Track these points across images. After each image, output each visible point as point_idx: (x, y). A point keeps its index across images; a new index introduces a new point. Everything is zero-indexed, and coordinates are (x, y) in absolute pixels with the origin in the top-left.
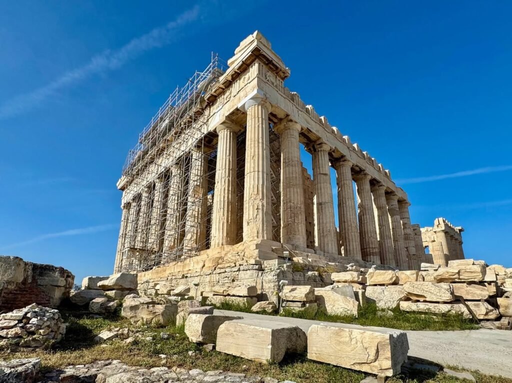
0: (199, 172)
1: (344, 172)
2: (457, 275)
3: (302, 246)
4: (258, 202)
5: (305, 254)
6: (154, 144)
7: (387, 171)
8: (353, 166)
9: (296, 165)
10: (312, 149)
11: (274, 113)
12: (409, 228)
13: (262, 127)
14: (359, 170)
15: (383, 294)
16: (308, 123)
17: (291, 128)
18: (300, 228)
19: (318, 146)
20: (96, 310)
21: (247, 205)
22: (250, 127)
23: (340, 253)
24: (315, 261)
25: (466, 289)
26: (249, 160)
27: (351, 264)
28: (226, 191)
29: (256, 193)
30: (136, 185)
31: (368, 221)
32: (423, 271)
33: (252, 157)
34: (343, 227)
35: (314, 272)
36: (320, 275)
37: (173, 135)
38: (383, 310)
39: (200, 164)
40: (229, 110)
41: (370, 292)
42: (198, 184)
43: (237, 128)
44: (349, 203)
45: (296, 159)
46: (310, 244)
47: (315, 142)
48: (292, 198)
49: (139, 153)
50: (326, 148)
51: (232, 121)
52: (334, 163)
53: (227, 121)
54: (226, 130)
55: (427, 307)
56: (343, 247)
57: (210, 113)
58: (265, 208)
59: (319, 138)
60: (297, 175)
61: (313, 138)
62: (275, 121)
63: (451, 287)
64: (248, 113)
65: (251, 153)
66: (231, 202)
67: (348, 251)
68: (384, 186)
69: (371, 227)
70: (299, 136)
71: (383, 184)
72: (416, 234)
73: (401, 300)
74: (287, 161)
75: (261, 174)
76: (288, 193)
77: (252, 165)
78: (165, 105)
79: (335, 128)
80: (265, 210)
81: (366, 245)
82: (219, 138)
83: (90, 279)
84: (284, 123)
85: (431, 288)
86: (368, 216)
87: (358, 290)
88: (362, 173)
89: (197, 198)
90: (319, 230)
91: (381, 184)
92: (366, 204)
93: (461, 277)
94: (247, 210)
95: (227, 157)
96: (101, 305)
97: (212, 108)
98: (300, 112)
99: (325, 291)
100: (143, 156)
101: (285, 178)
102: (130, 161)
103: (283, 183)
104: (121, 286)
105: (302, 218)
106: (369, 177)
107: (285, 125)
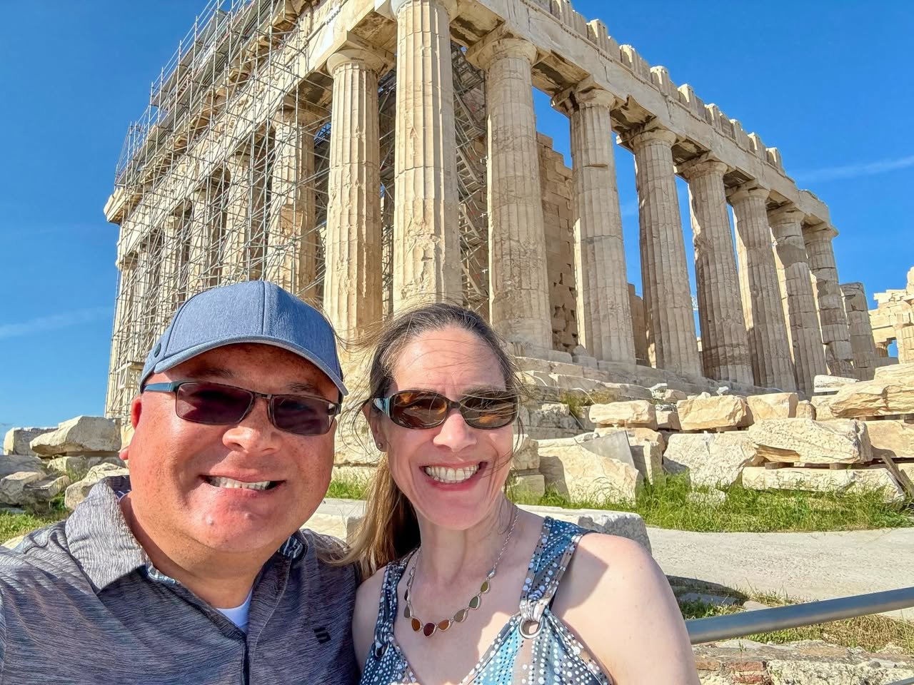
0: (293, 172)
1: (654, 158)
2: (881, 400)
3: (540, 344)
4: (424, 242)
5: (545, 363)
6: (184, 107)
7: (772, 150)
8: (677, 141)
9: (525, 147)
10: (569, 105)
11: (466, 18)
12: (834, 293)
13: (434, 56)
14: (694, 150)
15: (707, 452)
16: (554, 37)
17: (510, 55)
18: (534, 302)
19: (584, 96)
20: (14, 496)
21: (401, 250)
22: (404, 57)
23: (643, 360)
24: (569, 379)
25: (900, 433)
26: (403, 140)
27: (659, 385)
28: (355, 218)
29: (420, 219)
30: (148, 210)
31: (720, 277)
32: (818, 394)
33: (410, 131)
34: (653, 296)
35: (557, 406)
36: (572, 412)
37: (226, 85)
38: (704, 490)
39: (293, 153)
40: (355, 16)
41: (677, 447)
42: (291, 201)
43: (376, 60)
44: (666, 235)
45: (524, 132)
46: (563, 339)
47: (575, 85)
48: (515, 229)
49: (153, 130)
50: (604, 99)
51: (365, 43)
52: (628, 135)
53: (351, 44)
54: (350, 66)
55: (799, 477)
56: (653, 346)
57: (312, 24)
58: (443, 256)
59: (585, 76)
60: (527, 173)
61: (569, 76)
62: (469, 38)
63: (861, 428)
64: (399, 21)
65: (407, 122)
66: (367, 244)
67: (666, 354)
68: (763, 188)
69: (728, 292)
70: (534, 73)
71: (761, 183)
72: (854, 309)
73: (747, 463)
74: (501, 137)
75: (431, 172)
76: (505, 218)
77: (411, 151)
78: (207, 11)
79: (627, 49)
80: (442, 263)
81: (716, 339)
82: (335, 86)
83: (17, 433)
84: (491, 42)
85: (811, 433)
86: (719, 266)
87: (643, 443)
88: (704, 158)
89: (287, 237)
90: (587, 305)
91: (754, 184)
92: (715, 235)
93: (890, 405)
94: (401, 261)
95: (355, 134)
96: (25, 486)
97: (316, 14)
98: (531, 11)
99: (565, 445)
100: (162, 136)
101: (498, 181)
102: (131, 151)
103: (493, 192)
104: (81, 446)
105: (539, 278)
106: (721, 169)
107: (494, 46)
